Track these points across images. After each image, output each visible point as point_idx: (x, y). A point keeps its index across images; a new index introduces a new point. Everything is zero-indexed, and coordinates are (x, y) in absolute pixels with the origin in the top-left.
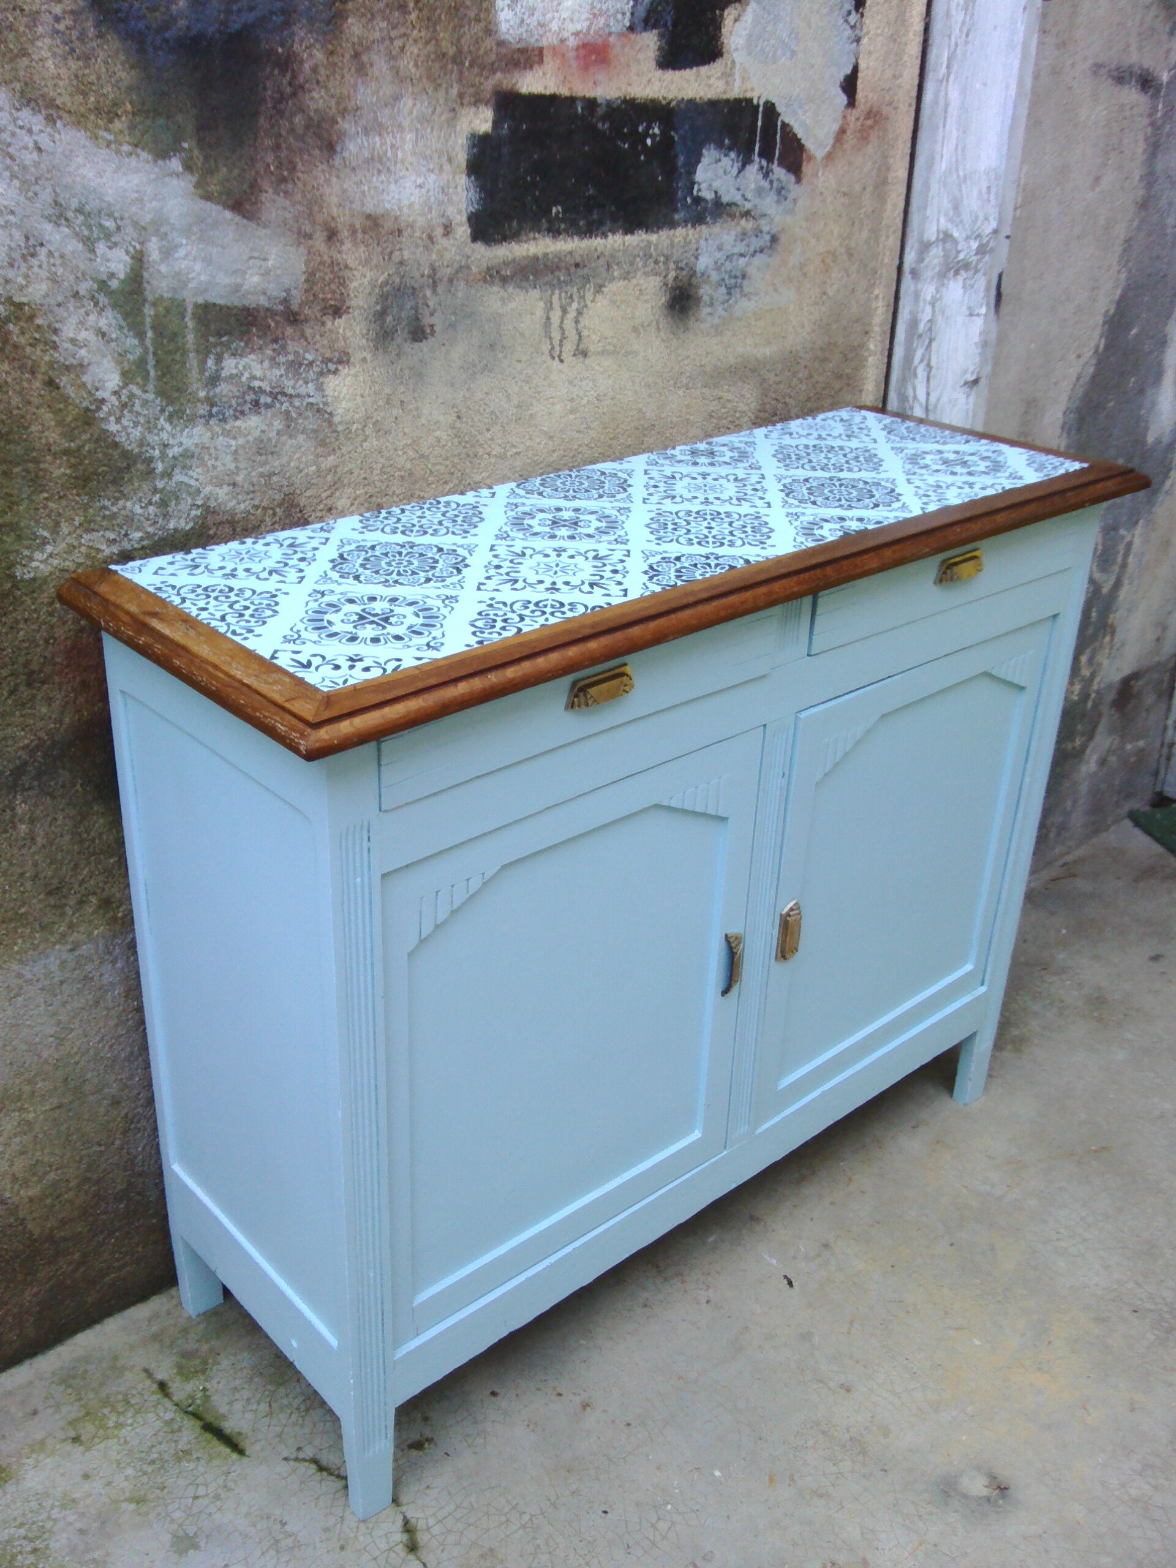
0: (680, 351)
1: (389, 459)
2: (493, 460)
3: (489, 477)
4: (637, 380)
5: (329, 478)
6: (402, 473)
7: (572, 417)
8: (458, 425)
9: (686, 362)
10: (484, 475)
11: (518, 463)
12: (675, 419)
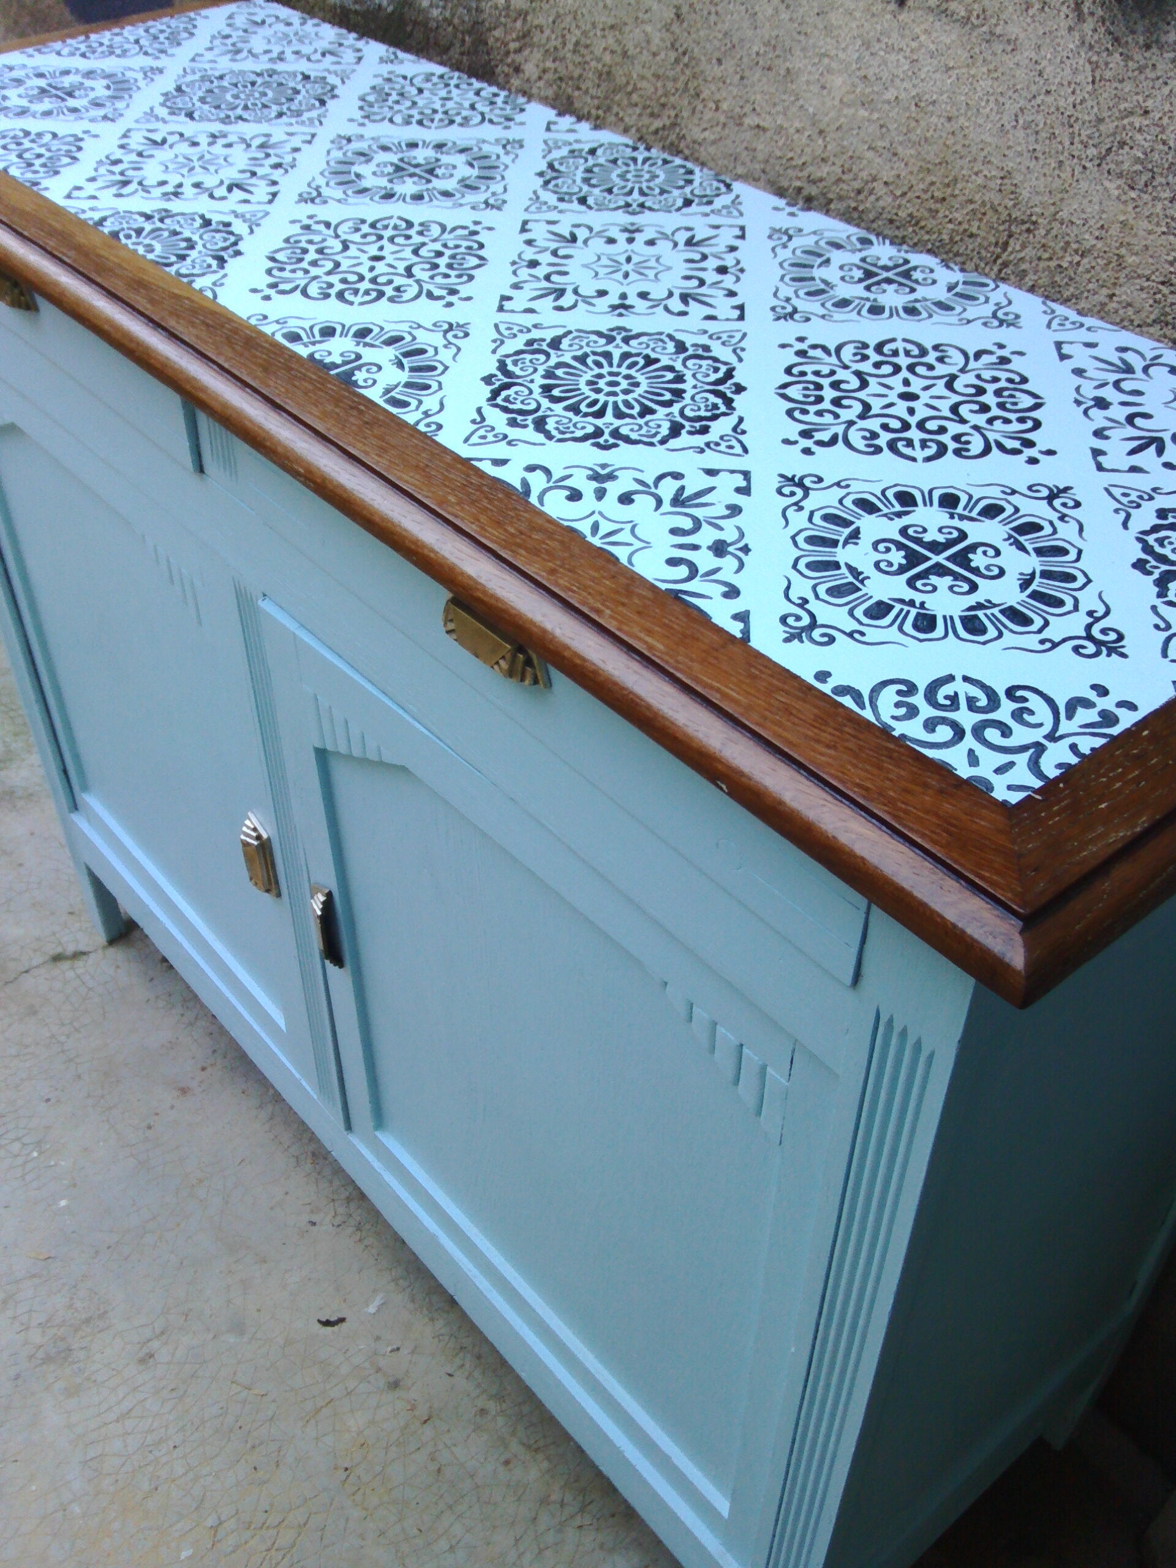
0: (1128, 86)
1: (585, 33)
2: (722, 119)
3: (714, 142)
4: (1011, 108)
5: (519, 24)
6: (600, 67)
7: (863, 113)
8: (675, 27)
9: (1137, 121)
10: (707, 134)
11: (762, 147)
12: (1089, 241)
